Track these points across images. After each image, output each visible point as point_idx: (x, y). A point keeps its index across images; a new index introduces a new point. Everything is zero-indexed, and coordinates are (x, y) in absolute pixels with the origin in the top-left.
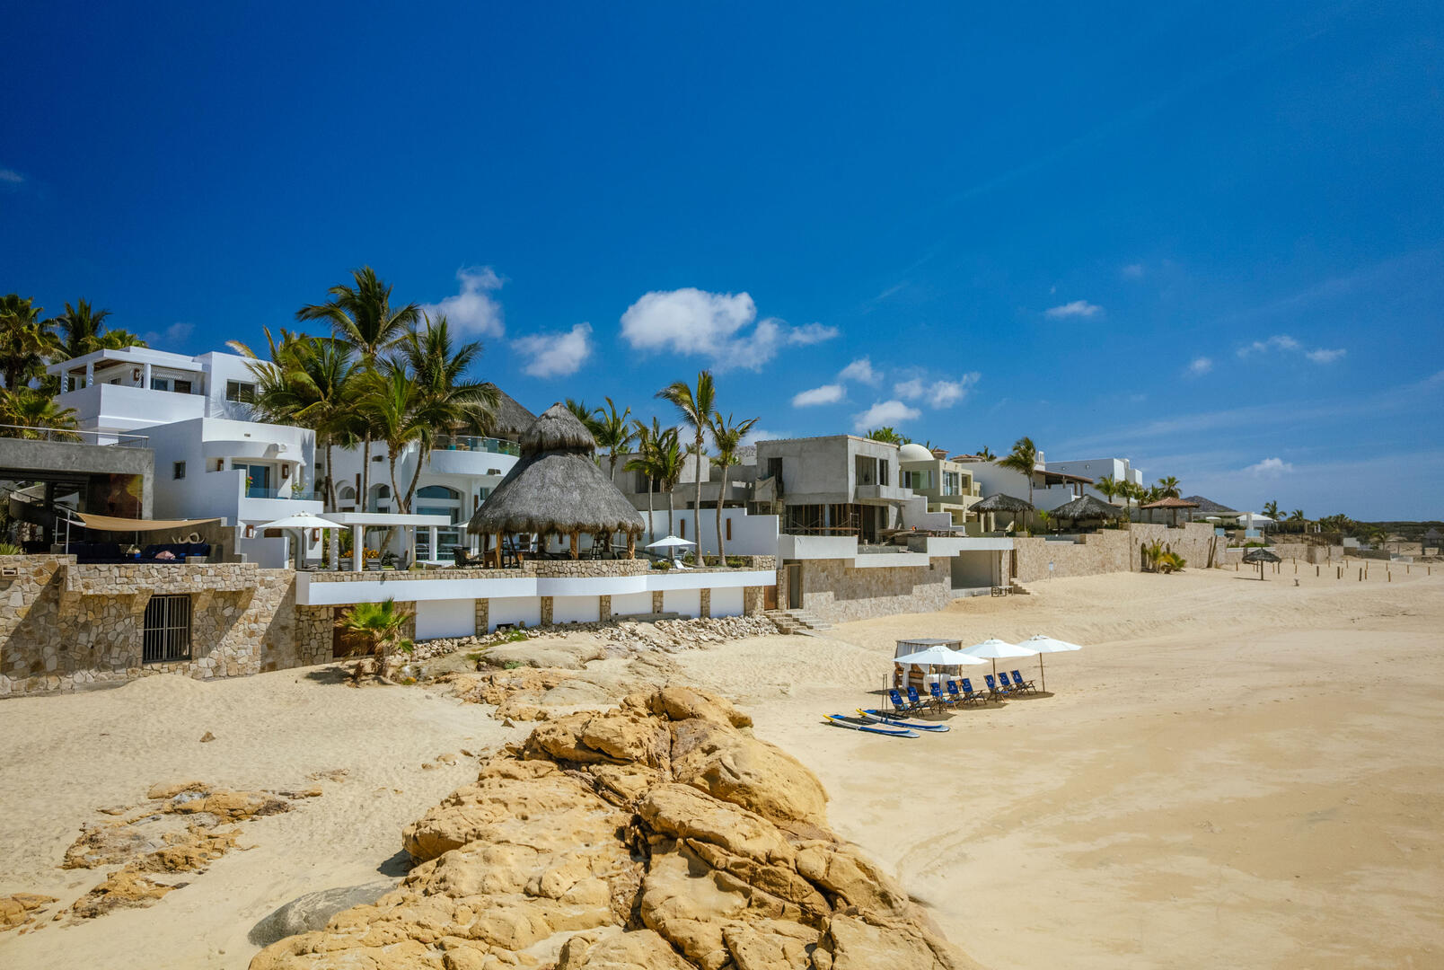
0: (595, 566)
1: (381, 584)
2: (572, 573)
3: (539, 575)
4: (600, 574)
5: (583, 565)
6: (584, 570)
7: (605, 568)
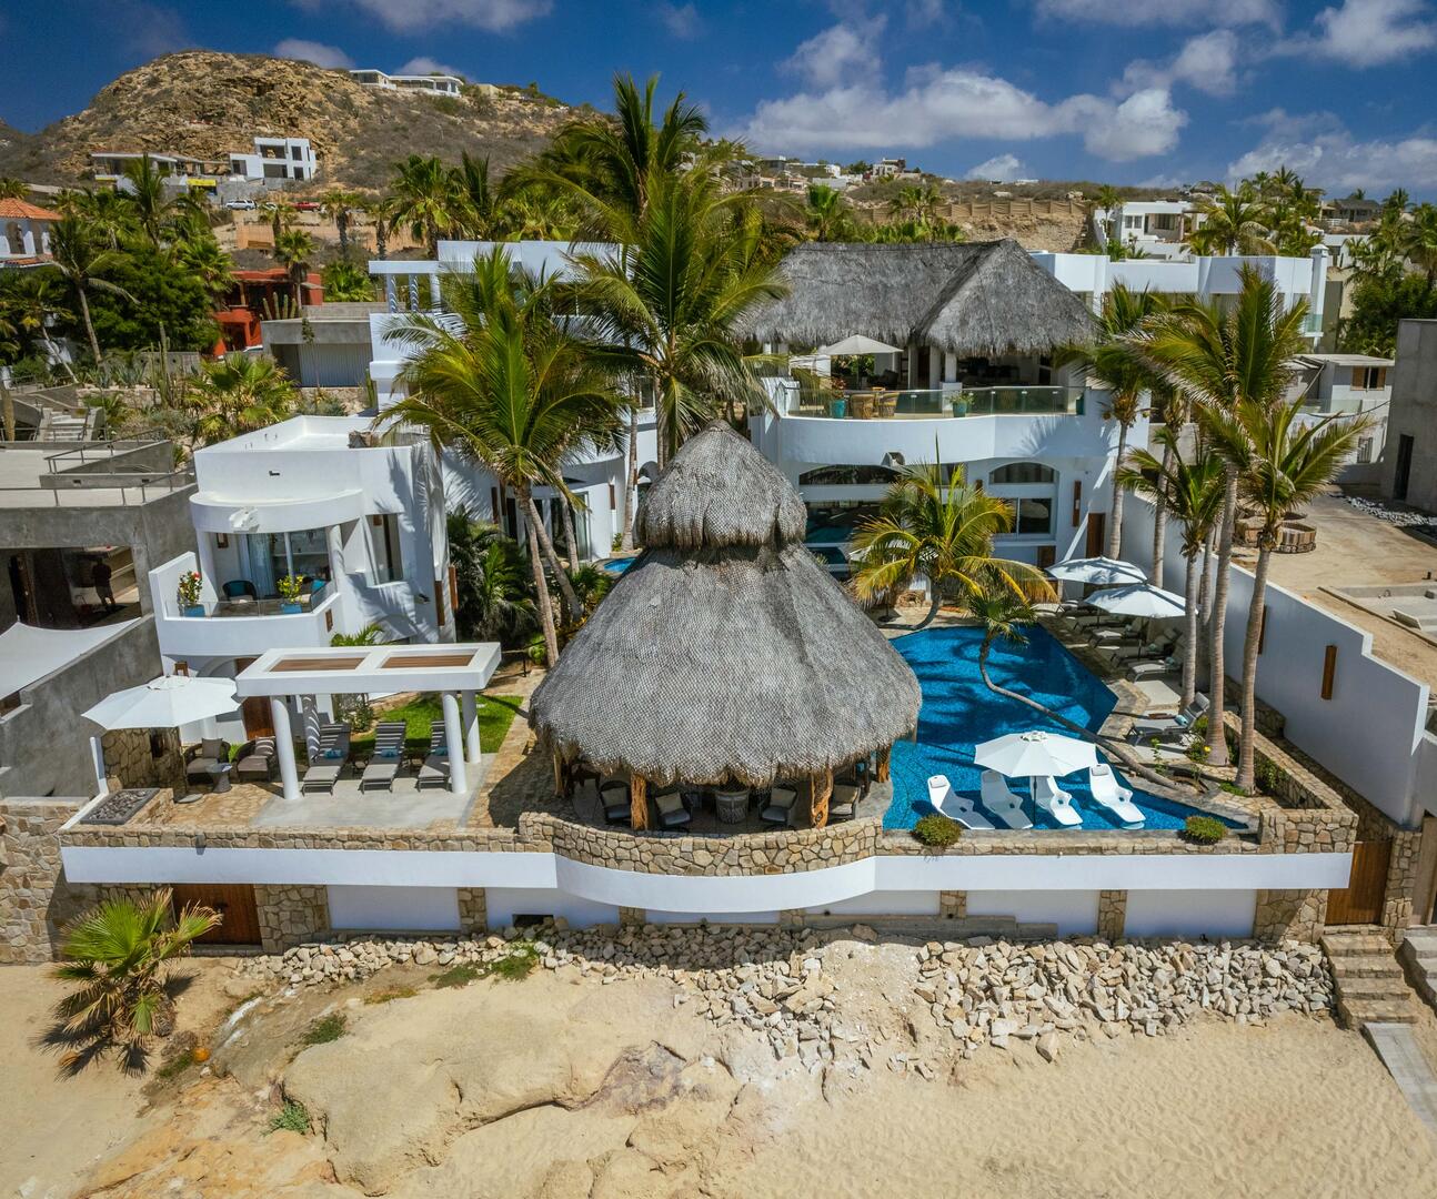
0: (675, 852)
1: (200, 853)
2: (619, 861)
3: (557, 848)
4: (690, 869)
5: (645, 846)
6: (646, 857)
7: (702, 858)
